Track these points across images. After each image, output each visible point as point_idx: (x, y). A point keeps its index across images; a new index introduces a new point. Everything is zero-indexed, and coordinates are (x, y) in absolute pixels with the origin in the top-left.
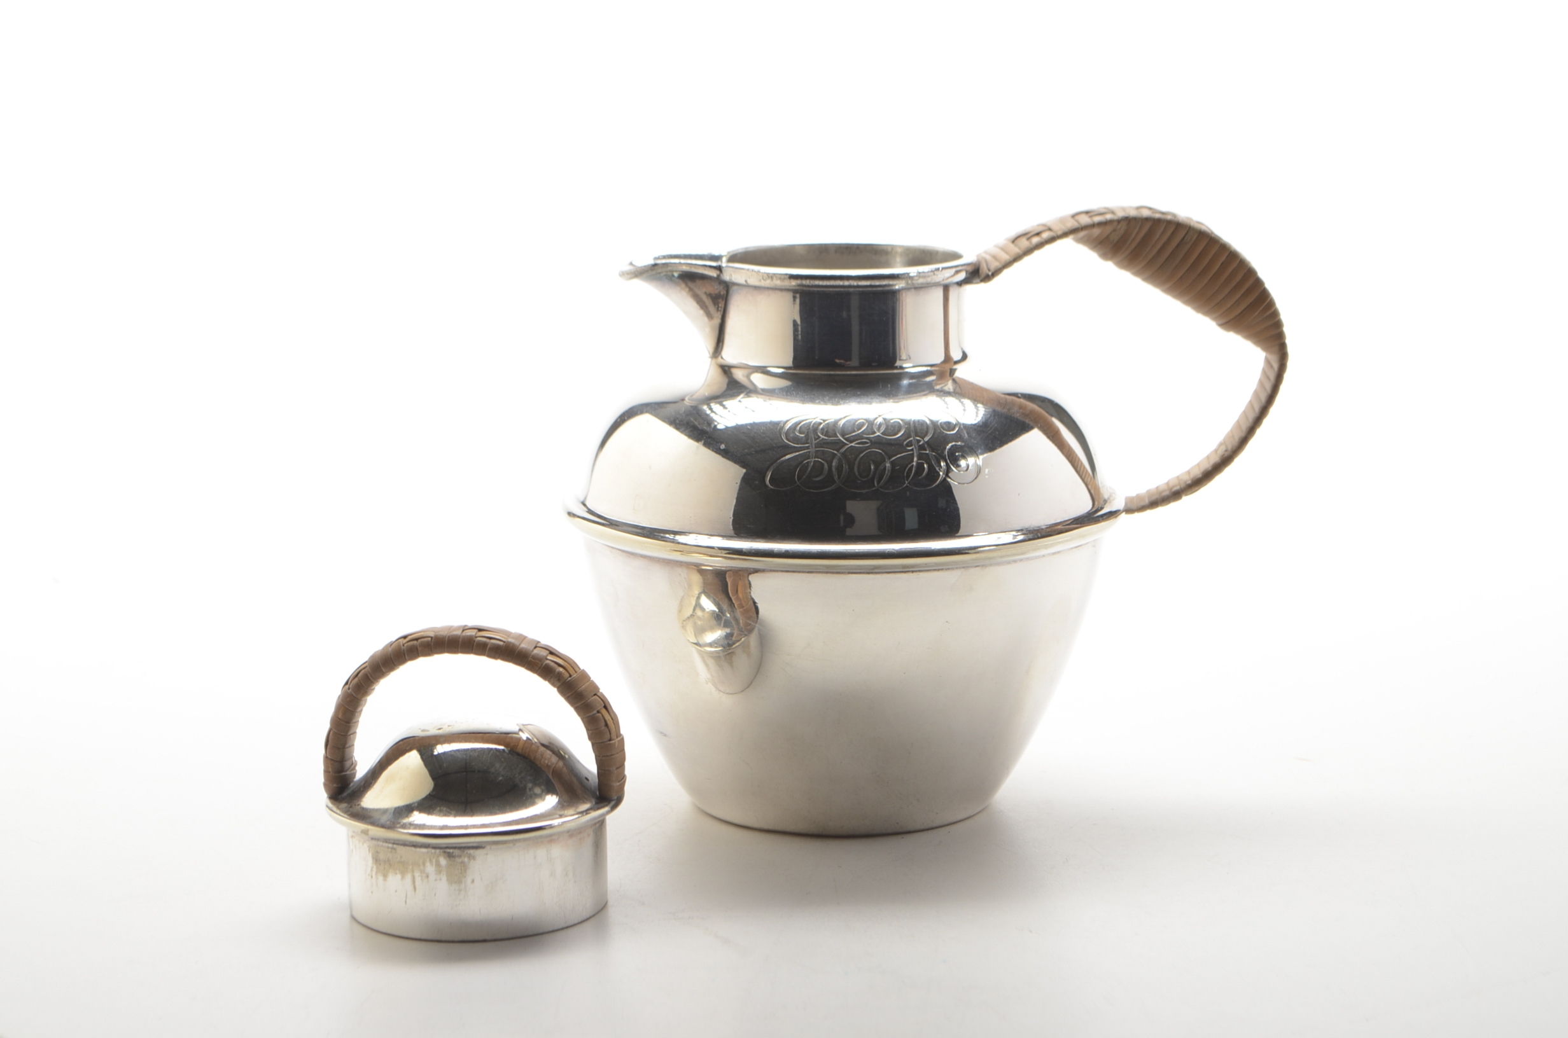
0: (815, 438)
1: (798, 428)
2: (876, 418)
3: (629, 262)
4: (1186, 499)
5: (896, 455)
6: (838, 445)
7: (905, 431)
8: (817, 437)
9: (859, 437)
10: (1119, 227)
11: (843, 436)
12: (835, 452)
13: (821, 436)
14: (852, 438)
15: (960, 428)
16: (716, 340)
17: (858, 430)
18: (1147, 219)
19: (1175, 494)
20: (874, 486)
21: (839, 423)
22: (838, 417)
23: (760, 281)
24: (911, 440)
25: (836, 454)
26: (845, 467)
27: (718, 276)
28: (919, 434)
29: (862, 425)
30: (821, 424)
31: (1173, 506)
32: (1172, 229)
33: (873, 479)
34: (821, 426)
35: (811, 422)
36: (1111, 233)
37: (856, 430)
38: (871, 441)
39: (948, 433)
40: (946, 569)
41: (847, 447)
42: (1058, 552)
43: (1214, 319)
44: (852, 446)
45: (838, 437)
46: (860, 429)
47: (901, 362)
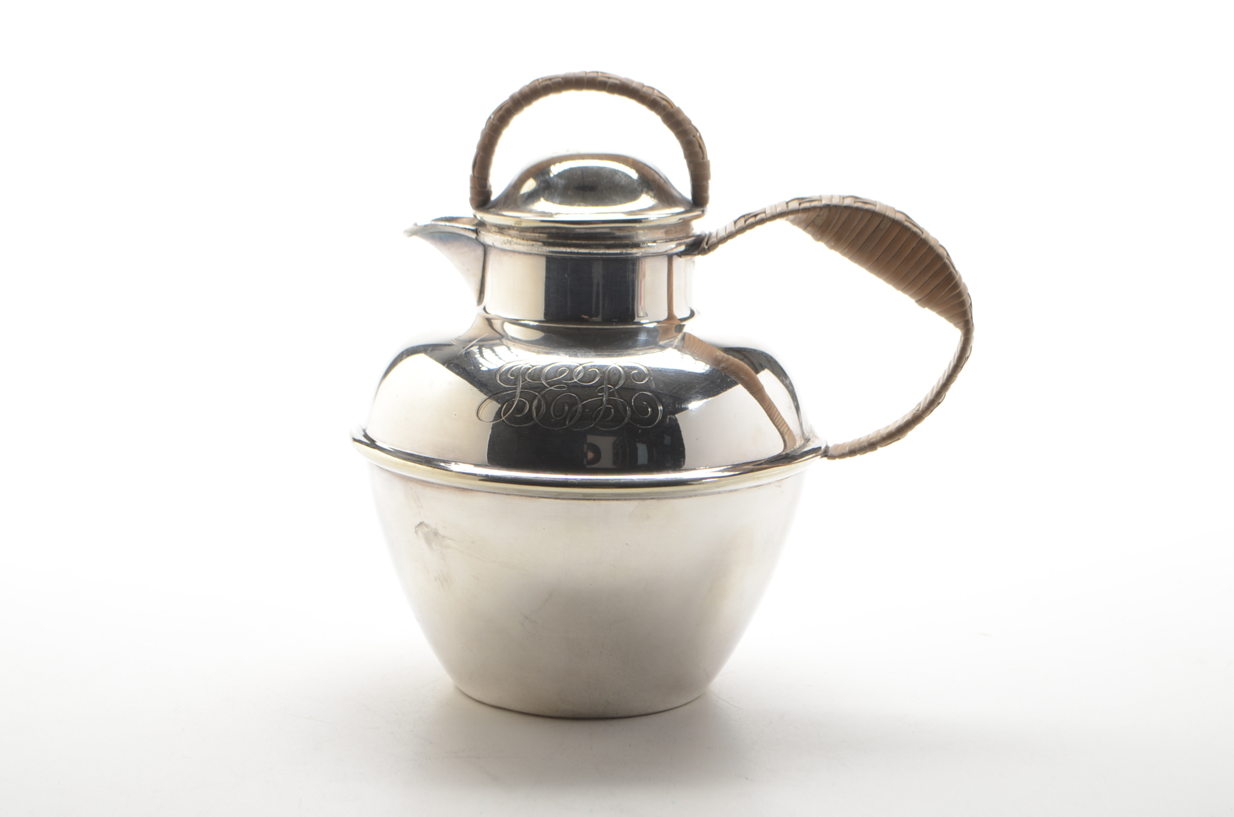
0: (522, 380)
1: (510, 372)
2: (578, 366)
3: (414, 222)
4: (881, 450)
5: (587, 400)
6: (542, 388)
7: (599, 379)
8: (524, 380)
9: (559, 382)
10: (822, 213)
11: (546, 379)
12: (537, 394)
13: (527, 379)
14: (552, 383)
15: (649, 379)
16: (478, 292)
17: (559, 376)
18: (847, 208)
19: (871, 445)
20: (565, 425)
21: (544, 370)
22: (545, 364)
23: (502, 244)
24: (603, 388)
25: (537, 396)
26: (544, 408)
27: (476, 239)
28: (612, 383)
29: (562, 372)
30: (530, 368)
31: (870, 455)
32: (869, 216)
33: (565, 419)
34: (530, 371)
35: (521, 367)
36: (815, 218)
37: (557, 376)
38: (568, 386)
39: (638, 383)
40: (624, 500)
41: (547, 390)
42: (735, 490)
43: (912, 296)
44: (551, 389)
45: (541, 381)
46: (561, 375)
47: (639, 318)
